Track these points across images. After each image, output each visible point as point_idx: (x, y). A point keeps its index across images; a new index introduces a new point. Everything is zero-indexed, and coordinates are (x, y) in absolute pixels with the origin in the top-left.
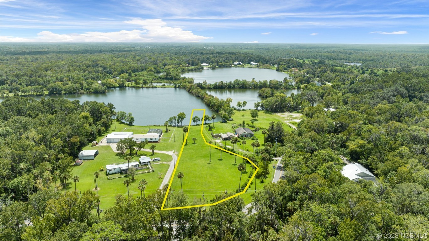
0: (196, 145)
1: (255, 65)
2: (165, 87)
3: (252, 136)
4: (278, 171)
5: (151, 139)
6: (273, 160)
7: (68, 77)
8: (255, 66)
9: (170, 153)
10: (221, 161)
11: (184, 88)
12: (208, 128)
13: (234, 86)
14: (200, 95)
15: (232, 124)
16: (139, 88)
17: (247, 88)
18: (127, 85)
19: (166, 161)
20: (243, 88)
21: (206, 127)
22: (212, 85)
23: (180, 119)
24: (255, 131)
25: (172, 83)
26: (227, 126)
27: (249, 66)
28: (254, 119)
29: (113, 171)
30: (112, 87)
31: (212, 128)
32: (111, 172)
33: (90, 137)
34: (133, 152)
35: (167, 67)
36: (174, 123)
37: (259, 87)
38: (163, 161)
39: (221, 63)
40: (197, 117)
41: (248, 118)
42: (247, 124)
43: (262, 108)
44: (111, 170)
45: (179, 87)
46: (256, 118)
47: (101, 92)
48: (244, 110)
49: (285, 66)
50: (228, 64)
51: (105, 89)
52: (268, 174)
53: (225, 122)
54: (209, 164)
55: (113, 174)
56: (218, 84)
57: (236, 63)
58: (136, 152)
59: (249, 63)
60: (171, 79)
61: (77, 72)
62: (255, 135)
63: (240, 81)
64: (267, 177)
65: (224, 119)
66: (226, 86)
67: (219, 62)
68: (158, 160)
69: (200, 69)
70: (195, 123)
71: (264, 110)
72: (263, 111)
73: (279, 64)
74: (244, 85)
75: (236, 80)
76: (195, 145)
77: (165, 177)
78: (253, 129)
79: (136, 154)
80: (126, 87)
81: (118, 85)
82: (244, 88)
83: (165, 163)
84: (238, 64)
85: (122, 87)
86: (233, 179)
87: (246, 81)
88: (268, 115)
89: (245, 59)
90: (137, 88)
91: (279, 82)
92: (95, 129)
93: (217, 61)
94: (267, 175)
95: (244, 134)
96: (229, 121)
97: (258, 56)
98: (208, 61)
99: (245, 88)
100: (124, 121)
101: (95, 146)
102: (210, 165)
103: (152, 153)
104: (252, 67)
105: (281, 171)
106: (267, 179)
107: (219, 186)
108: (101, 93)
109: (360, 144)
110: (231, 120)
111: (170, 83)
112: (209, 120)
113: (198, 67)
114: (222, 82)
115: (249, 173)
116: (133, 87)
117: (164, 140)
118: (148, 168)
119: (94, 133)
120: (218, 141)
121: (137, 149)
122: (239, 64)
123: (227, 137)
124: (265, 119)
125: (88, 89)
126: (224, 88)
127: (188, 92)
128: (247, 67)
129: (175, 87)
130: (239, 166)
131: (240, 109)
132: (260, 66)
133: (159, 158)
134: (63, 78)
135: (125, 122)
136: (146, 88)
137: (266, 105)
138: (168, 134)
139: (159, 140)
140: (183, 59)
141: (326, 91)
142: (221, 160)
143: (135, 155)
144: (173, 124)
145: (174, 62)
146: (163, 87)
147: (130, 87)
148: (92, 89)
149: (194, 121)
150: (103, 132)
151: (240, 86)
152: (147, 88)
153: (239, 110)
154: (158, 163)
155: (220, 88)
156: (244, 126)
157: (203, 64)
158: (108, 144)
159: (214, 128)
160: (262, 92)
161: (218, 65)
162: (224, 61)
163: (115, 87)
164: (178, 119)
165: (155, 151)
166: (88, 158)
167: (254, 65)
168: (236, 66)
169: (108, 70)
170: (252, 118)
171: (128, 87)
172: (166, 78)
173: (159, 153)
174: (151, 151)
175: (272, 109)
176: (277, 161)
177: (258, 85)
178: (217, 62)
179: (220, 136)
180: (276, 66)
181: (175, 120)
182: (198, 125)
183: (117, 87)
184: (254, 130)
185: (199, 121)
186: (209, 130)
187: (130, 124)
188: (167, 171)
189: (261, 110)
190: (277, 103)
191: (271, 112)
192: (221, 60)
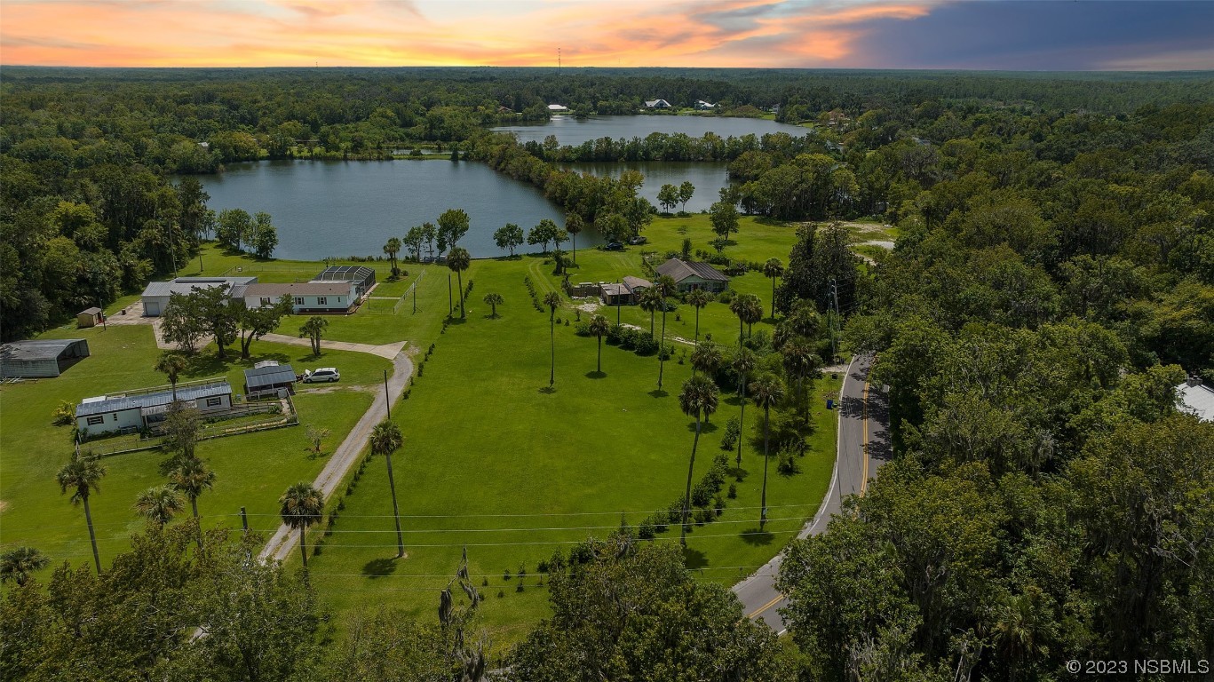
0: (502, 320)
1: (709, 108)
2: (420, 159)
3: (721, 290)
4: (853, 420)
5: (322, 301)
6: (820, 376)
7: (100, 126)
8: (708, 112)
9: (388, 351)
10: (598, 381)
11: (483, 159)
12: (554, 266)
13: (647, 153)
14: (532, 175)
15: (643, 254)
16: (335, 160)
17: (689, 160)
18: (295, 154)
19: (361, 383)
20: (675, 160)
21: (546, 263)
22: (576, 151)
23: (449, 234)
24: (732, 273)
25: (445, 149)
26: (628, 259)
27: (692, 111)
28: (723, 237)
29: (109, 425)
30: (247, 159)
31: (568, 264)
32: (96, 429)
33: (80, 295)
34: (231, 347)
35: (436, 111)
36: (428, 248)
37: (728, 157)
38: (351, 381)
39: (604, 103)
40: (511, 229)
41: (703, 237)
42: (698, 254)
43: (747, 209)
44: (96, 419)
45: (465, 158)
46: (732, 236)
47: (201, 169)
48: (682, 215)
49: (803, 108)
50: (627, 104)
51: (217, 161)
52: (810, 431)
53: (618, 248)
54: (548, 391)
55: (106, 435)
56: (594, 147)
57: (649, 104)
58: (245, 348)
59: (691, 103)
60: (446, 138)
61: (136, 113)
62: (731, 287)
63: (665, 136)
64: (807, 448)
65: (612, 236)
66: (620, 154)
67: (599, 100)
68: (327, 377)
69: (541, 116)
70: (506, 252)
71: (752, 214)
72: (751, 218)
73: (784, 103)
74: (682, 148)
75: (655, 134)
76: (497, 321)
77: (341, 450)
78: (724, 267)
79: (245, 353)
80: (292, 157)
81: (264, 152)
82: (680, 160)
83: (357, 388)
84: (657, 107)
85: (280, 158)
86: (653, 457)
87: (685, 137)
88: (772, 227)
89: (678, 91)
90: (328, 160)
91: (795, 139)
92: (104, 264)
93: (594, 97)
94: (808, 440)
95: (691, 281)
96: (632, 244)
97: (718, 85)
98: (565, 97)
99: (683, 160)
100: (242, 246)
101: (92, 326)
102: (553, 396)
103: (312, 352)
104: (700, 115)
105: (866, 422)
106: (810, 455)
107: (589, 491)
108: (203, 173)
109: (1204, 300)
110: (638, 244)
111: (440, 149)
112: (558, 240)
113: (532, 110)
114: (606, 139)
115: (723, 431)
116: (313, 158)
117: (375, 306)
118: (276, 412)
119: (95, 278)
120: (590, 307)
121: (248, 333)
122: (661, 106)
123: (624, 291)
124: (759, 239)
125: (159, 161)
126: (616, 160)
127: (496, 169)
128: (686, 115)
129: (455, 159)
130: (688, 391)
131: (671, 211)
132: (726, 110)
133: (333, 369)
134: (83, 128)
135: (246, 249)
136: (359, 160)
137: (764, 194)
138: (396, 285)
139: (357, 303)
140: (490, 90)
141: (960, 158)
142: (598, 375)
143: (238, 360)
144: (422, 256)
145: (461, 99)
146: (413, 159)
147: (306, 158)
148: (175, 162)
149: (501, 243)
150: (141, 276)
151: (666, 152)
152: (362, 160)
153: (667, 215)
154: (328, 390)
155: (603, 157)
156: (686, 258)
157: (552, 107)
158: (146, 321)
159: (577, 266)
160: (742, 165)
161: (595, 108)
162: (616, 96)
163: (255, 159)
164: (441, 234)
165: (324, 345)
166: (31, 371)
167: (706, 108)
168: (651, 111)
169: (243, 111)
170: (715, 236)
171: (301, 158)
172: (430, 138)
173: (340, 352)
174: (306, 342)
175: (782, 209)
176: (835, 377)
177: (726, 151)
178: (594, 100)
179: (598, 292)
180: (775, 110)
181: (430, 237)
182: (516, 257)
183: (262, 158)
184: (726, 272)
185: (522, 242)
186: (557, 272)
187: (263, 254)
188: (353, 423)
189: (744, 215)
190: (804, 185)
191: (779, 218)
192: (606, 92)
